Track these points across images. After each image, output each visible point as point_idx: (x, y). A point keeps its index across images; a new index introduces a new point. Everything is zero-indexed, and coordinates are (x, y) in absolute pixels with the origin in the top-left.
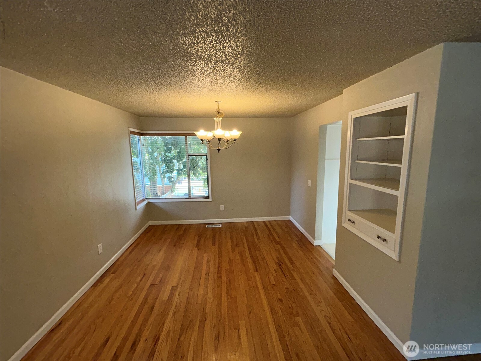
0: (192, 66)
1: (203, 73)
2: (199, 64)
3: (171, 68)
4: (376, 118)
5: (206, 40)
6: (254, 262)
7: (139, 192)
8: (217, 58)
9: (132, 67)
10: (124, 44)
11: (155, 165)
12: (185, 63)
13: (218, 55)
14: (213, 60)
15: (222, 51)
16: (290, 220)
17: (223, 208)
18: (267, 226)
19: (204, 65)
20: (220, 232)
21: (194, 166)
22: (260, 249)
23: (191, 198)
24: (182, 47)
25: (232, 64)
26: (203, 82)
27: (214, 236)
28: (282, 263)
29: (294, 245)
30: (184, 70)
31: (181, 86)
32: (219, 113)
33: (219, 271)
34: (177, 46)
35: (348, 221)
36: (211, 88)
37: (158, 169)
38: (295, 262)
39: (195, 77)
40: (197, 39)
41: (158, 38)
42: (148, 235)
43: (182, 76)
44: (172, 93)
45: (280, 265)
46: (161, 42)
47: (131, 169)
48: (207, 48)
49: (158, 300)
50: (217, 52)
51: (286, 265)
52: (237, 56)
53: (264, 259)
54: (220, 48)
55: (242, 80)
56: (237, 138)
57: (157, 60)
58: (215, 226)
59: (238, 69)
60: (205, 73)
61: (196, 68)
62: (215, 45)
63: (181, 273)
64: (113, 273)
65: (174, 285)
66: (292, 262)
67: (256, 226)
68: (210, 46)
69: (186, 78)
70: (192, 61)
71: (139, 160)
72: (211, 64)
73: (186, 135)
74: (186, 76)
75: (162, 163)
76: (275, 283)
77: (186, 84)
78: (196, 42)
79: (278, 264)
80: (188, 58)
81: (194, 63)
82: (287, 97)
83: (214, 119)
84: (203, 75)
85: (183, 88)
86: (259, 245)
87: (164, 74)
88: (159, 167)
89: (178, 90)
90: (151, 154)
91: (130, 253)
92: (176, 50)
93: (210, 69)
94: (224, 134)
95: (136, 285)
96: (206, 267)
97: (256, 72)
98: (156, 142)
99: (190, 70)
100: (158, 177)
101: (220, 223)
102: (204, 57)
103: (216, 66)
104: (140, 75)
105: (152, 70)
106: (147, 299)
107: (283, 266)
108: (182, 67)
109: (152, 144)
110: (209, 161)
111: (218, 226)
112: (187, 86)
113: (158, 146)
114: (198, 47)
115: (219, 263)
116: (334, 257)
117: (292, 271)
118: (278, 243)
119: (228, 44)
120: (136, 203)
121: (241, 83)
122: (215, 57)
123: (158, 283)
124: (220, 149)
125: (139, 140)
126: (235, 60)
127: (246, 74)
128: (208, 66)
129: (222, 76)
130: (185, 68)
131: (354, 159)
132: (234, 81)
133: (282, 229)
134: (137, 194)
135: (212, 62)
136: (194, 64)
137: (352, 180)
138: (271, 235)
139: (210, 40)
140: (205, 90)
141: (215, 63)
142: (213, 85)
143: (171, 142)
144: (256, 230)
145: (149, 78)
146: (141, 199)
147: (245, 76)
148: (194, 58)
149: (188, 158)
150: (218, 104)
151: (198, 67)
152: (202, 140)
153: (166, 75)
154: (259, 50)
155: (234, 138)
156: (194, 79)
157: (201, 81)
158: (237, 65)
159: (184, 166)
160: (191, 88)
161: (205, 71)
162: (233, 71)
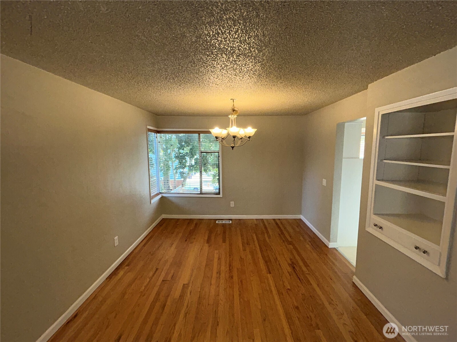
0: (213, 61)
1: (223, 69)
2: (220, 59)
3: (191, 64)
4: (408, 114)
5: (232, 29)
6: (266, 262)
7: (154, 187)
8: (240, 51)
9: (153, 64)
10: (146, 38)
11: (168, 161)
12: (206, 58)
13: (242, 47)
14: (235, 54)
15: (247, 42)
16: (301, 219)
17: (233, 204)
18: (277, 224)
19: (225, 59)
20: (230, 228)
21: (205, 162)
22: (272, 249)
23: (202, 194)
24: (205, 39)
25: (254, 57)
26: (221, 79)
27: (224, 232)
28: (296, 265)
29: (307, 246)
30: (204, 66)
31: (199, 83)
32: (234, 110)
33: (231, 271)
34: (200, 38)
35: (374, 226)
36: (228, 85)
37: (171, 165)
38: (310, 265)
39: (215, 73)
40: (223, 29)
41: (182, 29)
42: (161, 228)
43: (201, 72)
44: (190, 91)
45: (294, 268)
46: (184, 34)
47: (148, 165)
48: (231, 39)
49: (169, 298)
50: (241, 43)
51: (300, 267)
52: (261, 47)
53: (276, 259)
54: (245, 38)
55: (262, 75)
56: (251, 135)
57: (178, 55)
58: (225, 222)
59: (260, 63)
60: (225, 69)
61: (217, 63)
62: (240, 35)
63: (193, 270)
64: (126, 266)
65: (185, 283)
66: (307, 265)
67: (266, 224)
68: (235, 37)
69: (205, 74)
70: (214, 55)
71: (155, 156)
72: (233, 58)
73: (199, 133)
74: (205, 72)
75: (175, 159)
76: (289, 288)
77: (205, 81)
78: (220, 32)
79: (292, 267)
80: (210, 51)
81: (215, 57)
82: (305, 94)
83: (229, 116)
84: (223, 71)
85: (201, 85)
86: (270, 245)
87: (183, 70)
88: (172, 163)
89: (196, 88)
90: (165, 150)
91: (144, 245)
92: (199, 43)
93: (231, 64)
94: (239, 132)
95: (148, 280)
96: (217, 265)
97: (278, 66)
98: (170, 140)
99: (210, 66)
100: (171, 172)
101: (230, 220)
102: (227, 49)
103: (237, 60)
104: (160, 72)
105: (173, 66)
106: (159, 295)
107: (297, 269)
108: (202, 62)
109: (167, 141)
110: (220, 158)
111: (228, 222)
112: (206, 83)
113: (171, 143)
114: (222, 38)
115: (230, 262)
116: (354, 263)
117: (307, 275)
118: (290, 243)
119: (255, 33)
120: (151, 197)
121: (261, 79)
122: (239, 49)
123: (170, 279)
124: (234, 147)
125: (156, 137)
126: (258, 53)
127: (267, 69)
128: (230, 61)
129: (242, 71)
130: (205, 63)
131: (381, 159)
132: (253, 76)
133: (294, 229)
134: (152, 189)
135: (234, 56)
136: (215, 59)
137: (379, 181)
138: (282, 234)
139: (236, 29)
140: (223, 87)
141: (237, 57)
142: (231, 81)
143: (184, 140)
144: (266, 228)
145: (168, 76)
146: (155, 193)
147: (266, 71)
148: (216, 52)
149: (200, 155)
150: (233, 101)
151: (219, 62)
152: (217, 138)
153: (186, 71)
154: (287, 40)
155: (248, 135)
156: (213, 75)
157: (219, 77)
158: (260, 58)
159: (195, 162)
160: (208, 85)
161: (225, 66)
162: (254, 65)
